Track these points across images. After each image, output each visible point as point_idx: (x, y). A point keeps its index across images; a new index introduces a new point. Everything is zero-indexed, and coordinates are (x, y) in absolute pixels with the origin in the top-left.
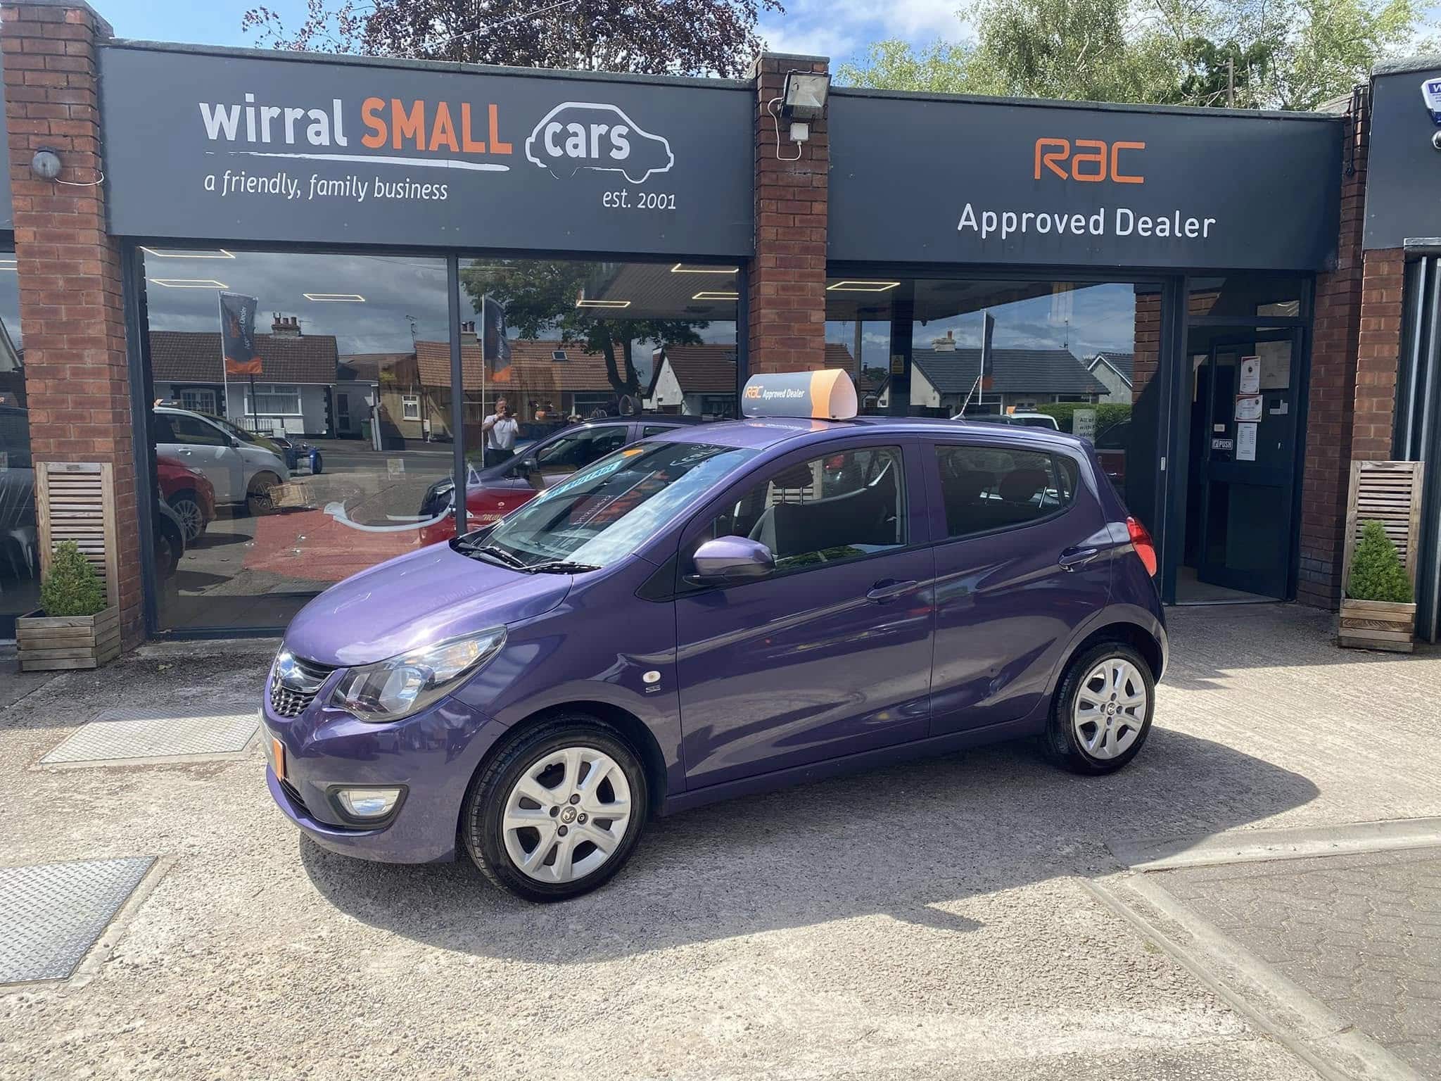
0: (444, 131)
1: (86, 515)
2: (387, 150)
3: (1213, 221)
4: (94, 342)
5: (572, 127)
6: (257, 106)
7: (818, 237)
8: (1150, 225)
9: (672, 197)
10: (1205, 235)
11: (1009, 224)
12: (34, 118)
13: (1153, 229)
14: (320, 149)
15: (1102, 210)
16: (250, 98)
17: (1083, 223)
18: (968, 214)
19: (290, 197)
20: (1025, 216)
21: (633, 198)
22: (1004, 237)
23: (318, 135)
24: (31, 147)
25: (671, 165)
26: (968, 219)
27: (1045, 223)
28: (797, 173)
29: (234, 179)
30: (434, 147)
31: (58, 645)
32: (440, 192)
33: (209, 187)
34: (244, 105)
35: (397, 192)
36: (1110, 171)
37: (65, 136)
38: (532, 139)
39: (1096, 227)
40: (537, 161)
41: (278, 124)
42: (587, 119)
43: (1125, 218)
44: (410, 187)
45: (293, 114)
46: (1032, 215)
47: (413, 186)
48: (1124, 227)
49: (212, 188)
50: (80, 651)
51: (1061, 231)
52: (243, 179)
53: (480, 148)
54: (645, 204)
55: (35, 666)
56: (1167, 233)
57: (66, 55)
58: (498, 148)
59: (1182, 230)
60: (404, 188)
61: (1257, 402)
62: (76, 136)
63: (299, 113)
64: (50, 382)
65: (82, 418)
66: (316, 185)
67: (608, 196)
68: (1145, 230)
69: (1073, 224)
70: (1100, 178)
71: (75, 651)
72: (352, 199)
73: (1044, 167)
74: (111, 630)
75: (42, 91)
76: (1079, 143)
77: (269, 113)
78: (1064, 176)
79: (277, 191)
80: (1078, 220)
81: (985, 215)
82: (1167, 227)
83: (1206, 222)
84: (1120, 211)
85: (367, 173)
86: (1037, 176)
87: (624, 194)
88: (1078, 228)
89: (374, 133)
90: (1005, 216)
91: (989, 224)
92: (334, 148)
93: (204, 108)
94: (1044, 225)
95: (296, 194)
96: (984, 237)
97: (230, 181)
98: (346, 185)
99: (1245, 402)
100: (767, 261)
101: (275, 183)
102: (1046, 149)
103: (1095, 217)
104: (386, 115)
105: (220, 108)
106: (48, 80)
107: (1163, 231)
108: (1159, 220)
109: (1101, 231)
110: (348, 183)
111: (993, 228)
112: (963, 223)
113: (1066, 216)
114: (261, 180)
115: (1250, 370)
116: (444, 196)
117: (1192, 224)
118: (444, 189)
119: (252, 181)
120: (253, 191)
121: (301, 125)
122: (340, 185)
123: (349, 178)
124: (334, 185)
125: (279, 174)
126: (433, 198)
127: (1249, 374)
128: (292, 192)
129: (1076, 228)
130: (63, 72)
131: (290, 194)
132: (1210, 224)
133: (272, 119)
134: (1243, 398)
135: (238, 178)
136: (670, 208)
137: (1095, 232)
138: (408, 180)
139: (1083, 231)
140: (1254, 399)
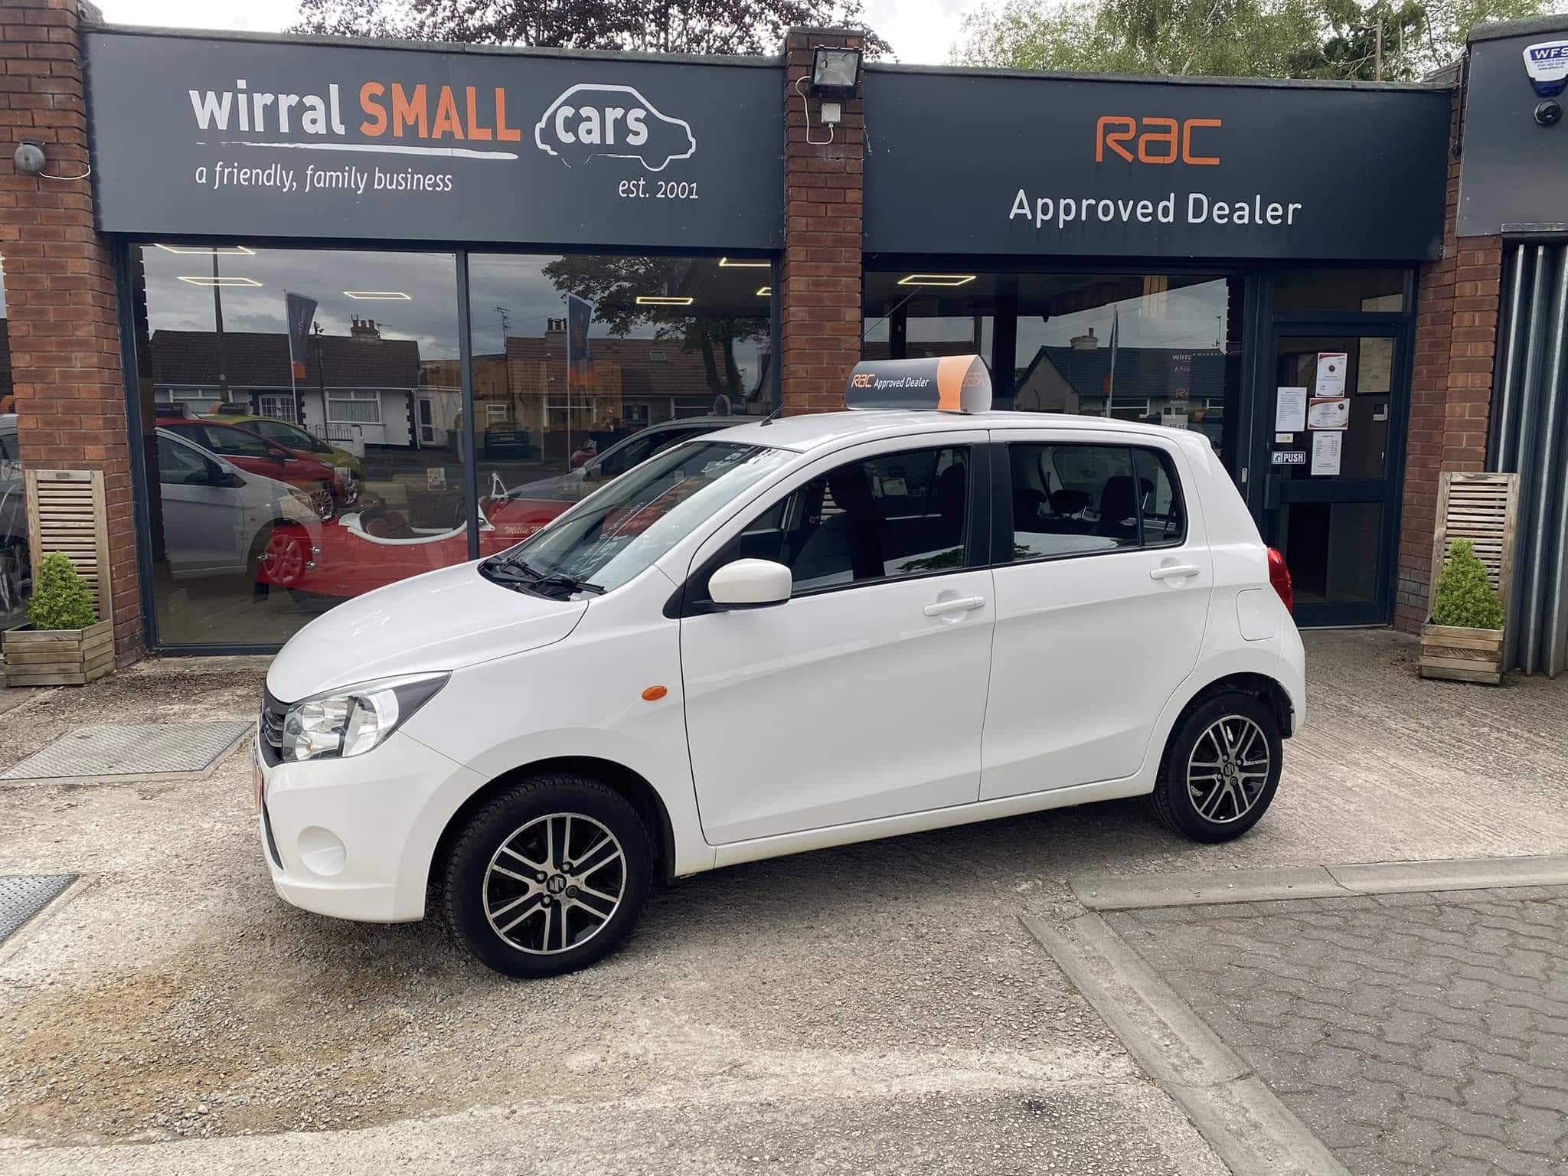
0: (447, 117)
1: (77, 525)
2: (387, 138)
3: (1299, 206)
4: (82, 344)
5: (585, 111)
6: (249, 92)
7: (852, 227)
8: (1227, 212)
9: (695, 184)
10: (1290, 222)
11: (1066, 211)
12: (17, 110)
13: (1230, 216)
14: (317, 138)
15: (1172, 195)
16: (242, 84)
17: (1150, 210)
18: (1021, 200)
19: (285, 190)
20: (1085, 203)
21: (652, 188)
22: (1061, 226)
23: (314, 122)
24: (15, 140)
25: (692, 150)
26: (1021, 206)
27: (1107, 210)
28: (829, 156)
29: (226, 171)
30: (437, 134)
31: (45, 659)
32: (445, 183)
33: (200, 179)
34: (236, 92)
35: (399, 184)
36: (1181, 152)
37: (49, 128)
38: (542, 125)
39: (1166, 214)
40: (547, 148)
41: (271, 112)
42: (601, 102)
43: (1198, 203)
44: (412, 178)
45: (287, 101)
46: (1093, 202)
47: (416, 177)
48: (1197, 213)
49: (204, 180)
50: (67, 666)
51: (1125, 219)
52: (235, 170)
53: (486, 135)
54: (665, 193)
55: (24, 681)
56: (1246, 221)
57: (48, 42)
58: (506, 134)
59: (1263, 216)
60: (405, 179)
61: (1343, 407)
62: (61, 127)
63: (293, 99)
64: (38, 387)
65: (71, 423)
66: (312, 176)
67: (624, 185)
68: (1220, 217)
69: (1139, 211)
70: (1170, 160)
71: (63, 666)
72: (351, 192)
73: (1107, 148)
74: (103, 644)
75: (25, 80)
76: (1146, 121)
77: (262, 100)
78: (1129, 158)
79: (272, 183)
80: (1145, 207)
81: (1040, 202)
82: (1246, 213)
83: (1291, 207)
84: (1192, 196)
85: (366, 163)
86: (1099, 159)
87: (642, 182)
88: (1144, 215)
89: (373, 120)
90: (1063, 202)
91: (1045, 211)
92: (331, 136)
94: (1106, 212)
95: (291, 186)
96: (1039, 225)
97: (222, 173)
98: (344, 177)
99: (1323, 407)
100: (796, 255)
101: (269, 174)
102: (1109, 129)
103: (1165, 203)
104: (386, 101)
105: (211, 96)
106: (30, 68)
107: (1241, 217)
108: (1237, 206)
109: (1171, 219)
110: (346, 174)
111: (1048, 217)
112: (1015, 211)
113: (1131, 202)
114: (254, 172)
115: (1332, 369)
116: (448, 187)
117: (1275, 210)
118: (448, 179)
119: (246, 173)
120: (247, 183)
121: (296, 112)
122: (338, 176)
123: (347, 168)
124: (331, 176)
125: (274, 165)
126: (437, 189)
127: (1329, 373)
128: (287, 185)
129: (1143, 215)
130: (46, 60)
131: (285, 187)
132: (1295, 210)
133: (265, 107)
134: (1320, 402)
135: (230, 170)
136: (691, 197)
137: (1164, 220)
138: (410, 170)
139: (1150, 219)
140: (1337, 403)
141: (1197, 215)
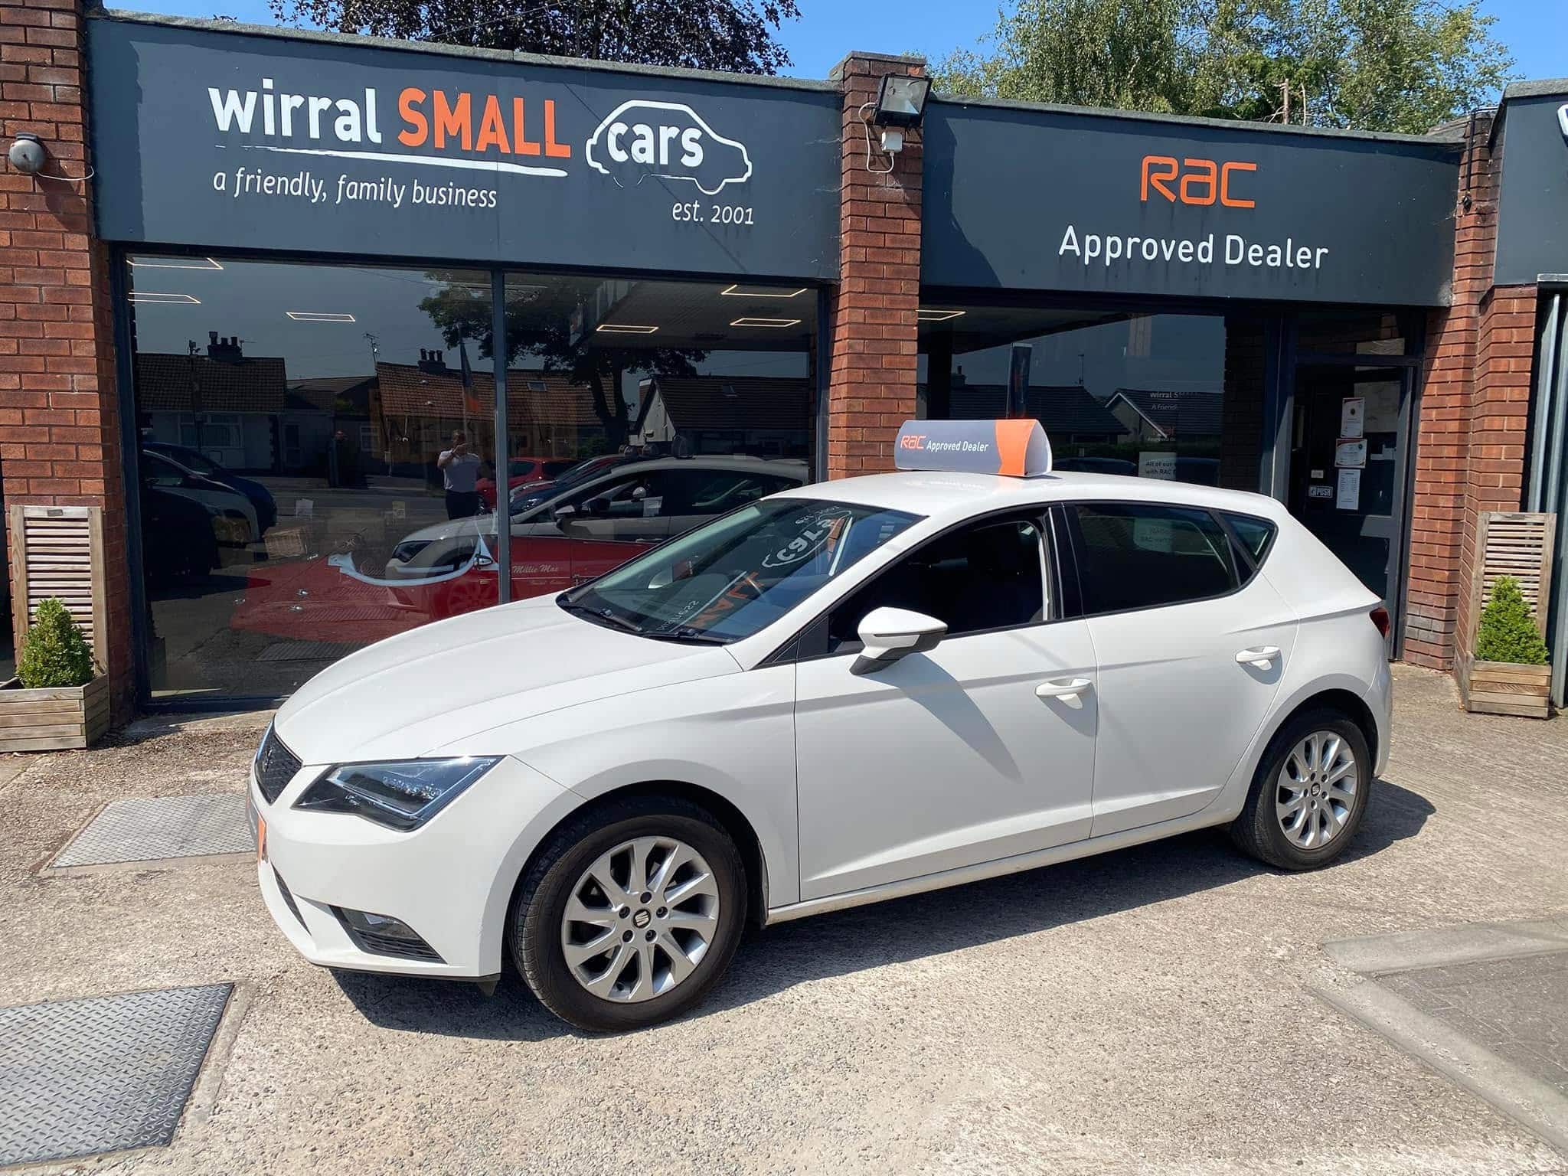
0: (493, 129)
1: (69, 567)
2: (427, 149)
3: (1326, 251)
4: (79, 362)
5: (639, 129)
6: (276, 93)
7: (911, 258)
8: (1261, 254)
9: (750, 210)
10: (1318, 266)
11: (1112, 248)
12: (10, 101)
13: (1263, 258)
14: (350, 146)
15: (1211, 236)
16: (268, 84)
17: (1191, 250)
18: (1070, 236)
20: (1130, 241)
21: (706, 211)
22: (1108, 264)
23: (348, 128)
24: (8, 134)
25: (749, 174)
26: (1070, 242)
27: (1152, 249)
28: (888, 186)
29: (248, 178)
30: (481, 147)
31: (40, 721)
32: (489, 199)
33: (219, 186)
34: (262, 92)
35: (439, 198)
36: (1218, 191)
38: (593, 141)
39: (1205, 255)
40: (598, 165)
41: (300, 116)
42: (656, 120)
43: (1235, 245)
44: (454, 192)
45: (318, 105)
46: (1137, 240)
47: (458, 191)
49: (223, 187)
50: (67, 728)
51: (1168, 256)
52: (259, 177)
53: (534, 149)
54: (719, 217)
55: (10, 746)
56: (1278, 263)
57: (51, 28)
58: (554, 150)
59: (1293, 259)
60: (446, 194)
61: (1361, 447)
62: (62, 123)
63: (325, 103)
64: (28, 412)
65: (66, 453)
66: (344, 187)
67: (678, 208)
68: (1255, 259)
69: (1181, 251)
70: (1210, 201)
71: (61, 728)
72: (387, 204)
73: (1151, 187)
75: (22, 68)
76: (1188, 162)
77: (289, 102)
78: (1172, 198)
79: (299, 193)
80: (1186, 247)
81: (1088, 239)
82: (1278, 256)
83: (1319, 252)
84: (1229, 238)
85: (405, 175)
86: (1144, 198)
87: (696, 206)
88: (1186, 255)
89: (413, 129)
90: (1109, 240)
91: (1093, 249)
92: (365, 144)
94: (1150, 251)
95: (321, 196)
96: (1087, 262)
97: (244, 180)
98: (379, 188)
99: (1346, 447)
100: (855, 286)
101: (297, 183)
102: (1154, 168)
103: (1203, 244)
104: (426, 109)
105: (233, 95)
106: (31, 55)
107: (1274, 260)
108: (1270, 248)
109: (1209, 259)
110: (382, 185)
111: (1096, 254)
112: (1064, 247)
113: (1173, 242)
114: (280, 180)
115: (1353, 412)
116: (492, 203)
117: (1304, 253)
119: (270, 181)
120: (271, 192)
121: (328, 117)
122: (372, 188)
123: (383, 180)
124: (366, 187)
125: (302, 173)
126: (480, 205)
127: (1352, 416)
128: (317, 195)
129: (1184, 255)
130: (47, 47)
131: (314, 197)
132: (1322, 254)
133: (294, 109)
134: (1345, 442)
135: (253, 176)
136: (746, 223)
137: (1203, 261)
138: (451, 184)
139: (1190, 258)
140: (1357, 444)
141: (1234, 256)
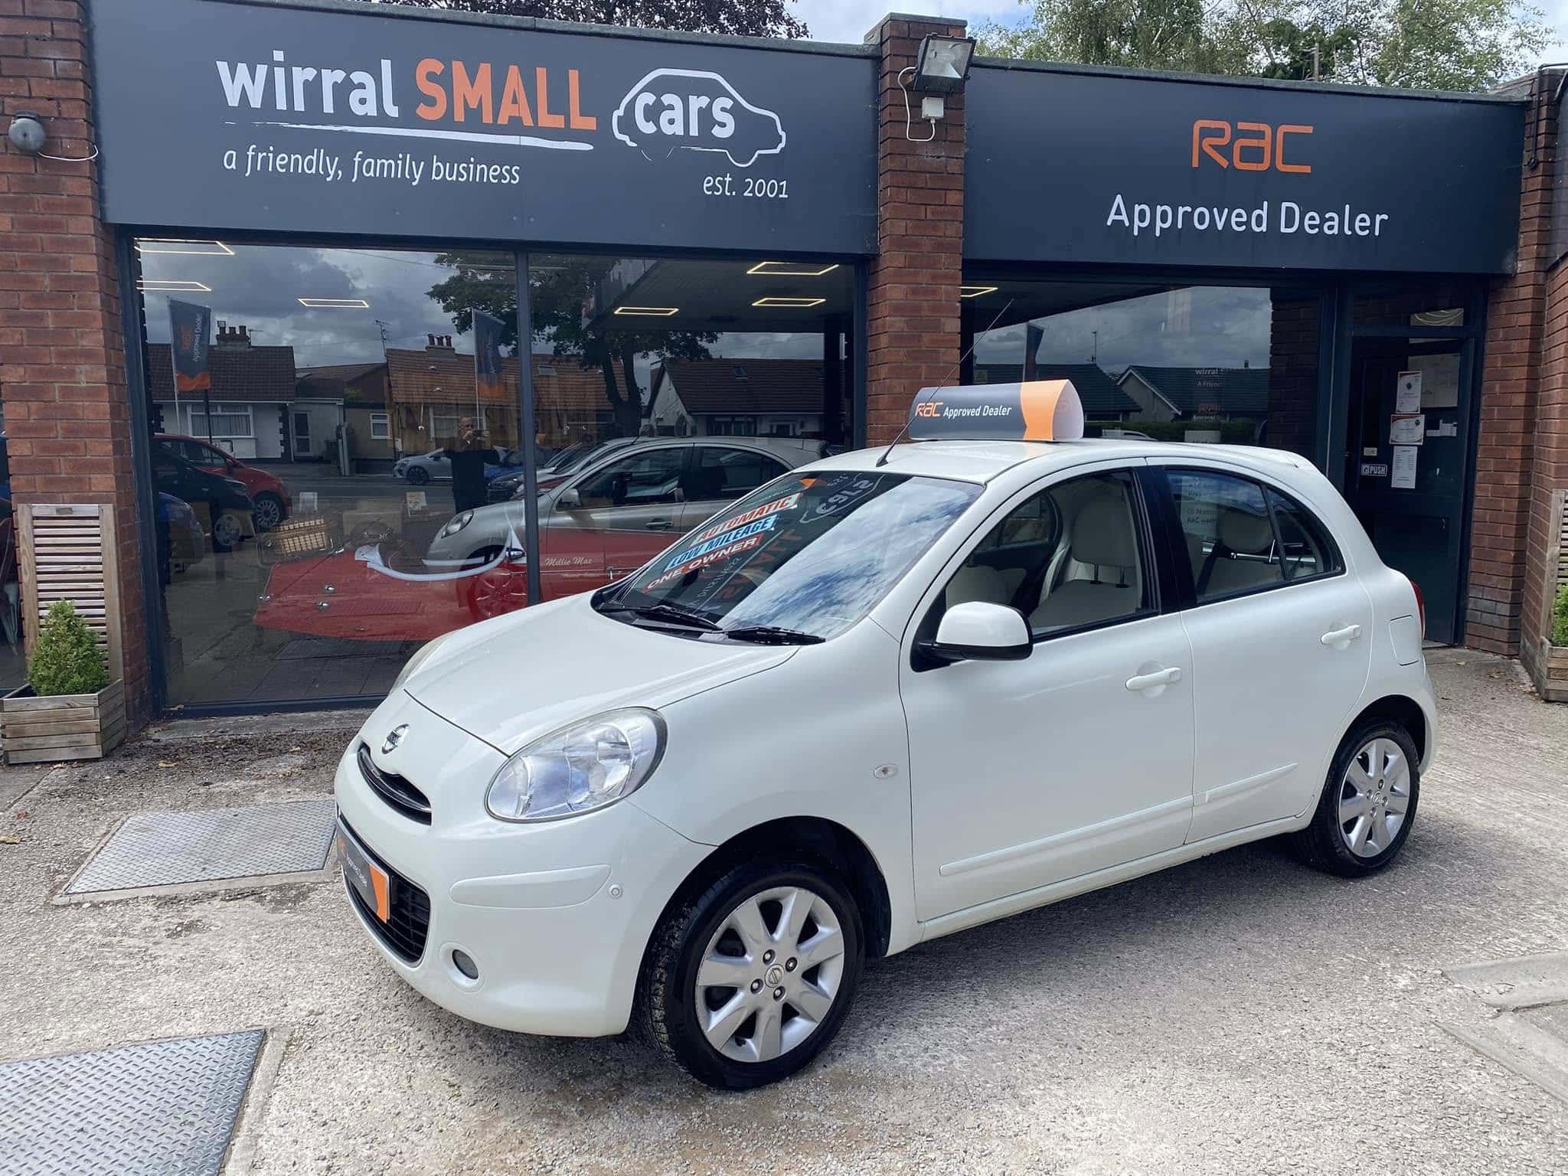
0: (515, 101)
2: (447, 123)
3: (1385, 217)
4: (88, 355)
5: (668, 99)
6: (287, 66)
7: (953, 231)
8: (1317, 222)
9: (784, 183)
10: (1377, 233)
11: (1163, 218)
12: (10, 77)
13: (1320, 226)
14: (365, 121)
15: (1265, 203)
16: (279, 56)
17: (1244, 219)
18: (1119, 205)
20: (1181, 210)
21: (739, 185)
22: (1158, 234)
23: (363, 102)
24: (8, 112)
25: (782, 145)
26: (1118, 212)
27: (1204, 218)
28: (930, 155)
29: (260, 156)
30: (503, 120)
31: (53, 731)
32: (512, 176)
33: (229, 165)
34: (272, 65)
35: (460, 175)
36: (1274, 158)
37: (49, 99)
38: (620, 112)
39: (1259, 224)
40: (626, 138)
41: (313, 89)
42: (685, 89)
43: (1290, 212)
44: (475, 169)
45: (331, 77)
46: (1189, 209)
47: (479, 167)
48: (1289, 223)
49: (233, 166)
50: (81, 737)
51: (1220, 227)
52: (271, 155)
53: (558, 122)
54: (753, 191)
55: (25, 757)
56: (1335, 231)
58: (580, 122)
59: (1352, 227)
60: (467, 169)
61: (1417, 423)
62: (64, 99)
63: (339, 76)
64: (34, 406)
65: (74, 448)
66: (361, 164)
67: (709, 182)
68: (1312, 227)
69: (1234, 219)
70: (1264, 166)
71: (75, 738)
72: (405, 182)
73: (1202, 153)
74: (116, 709)
75: (20, 42)
76: (1242, 126)
77: (302, 75)
78: (1224, 163)
79: (313, 171)
80: (1239, 215)
81: (1137, 208)
82: (1336, 223)
83: (1378, 218)
84: (1285, 205)
85: (422, 150)
86: (1195, 164)
87: (728, 179)
88: (1239, 224)
89: (431, 102)
90: (1159, 209)
91: (1142, 219)
92: (382, 119)
93: (223, 67)
94: (1201, 221)
95: (336, 174)
96: (1136, 233)
97: (255, 158)
98: (397, 166)
99: (1402, 423)
100: (891, 260)
101: (311, 161)
103: (1258, 212)
104: (445, 80)
105: (242, 68)
106: (30, 29)
107: (1331, 228)
108: (1327, 216)
109: (1264, 228)
110: (400, 162)
111: (1145, 224)
112: (1112, 217)
113: (1226, 210)
114: (293, 157)
115: (1409, 386)
116: (515, 179)
117: (1363, 220)
118: (516, 170)
119: (283, 159)
120: (284, 170)
121: (342, 91)
122: (390, 165)
123: (401, 156)
124: (383, 165)
125: (316, 150)
126: (503, 181)
127: (1407, 391)
128: (332, 173)
129: (1237, 223)
130: (45, 19)
131: (329, 175)
132: (1382, 221)
133: (306, 82)
134: (1399, 418)
135: (265, 154)
136: (781, 196)
137: (1257, 230)
138: (472, 160)
139: (1244, 227)
140: (1414, 420)
141: (1289, 225)
